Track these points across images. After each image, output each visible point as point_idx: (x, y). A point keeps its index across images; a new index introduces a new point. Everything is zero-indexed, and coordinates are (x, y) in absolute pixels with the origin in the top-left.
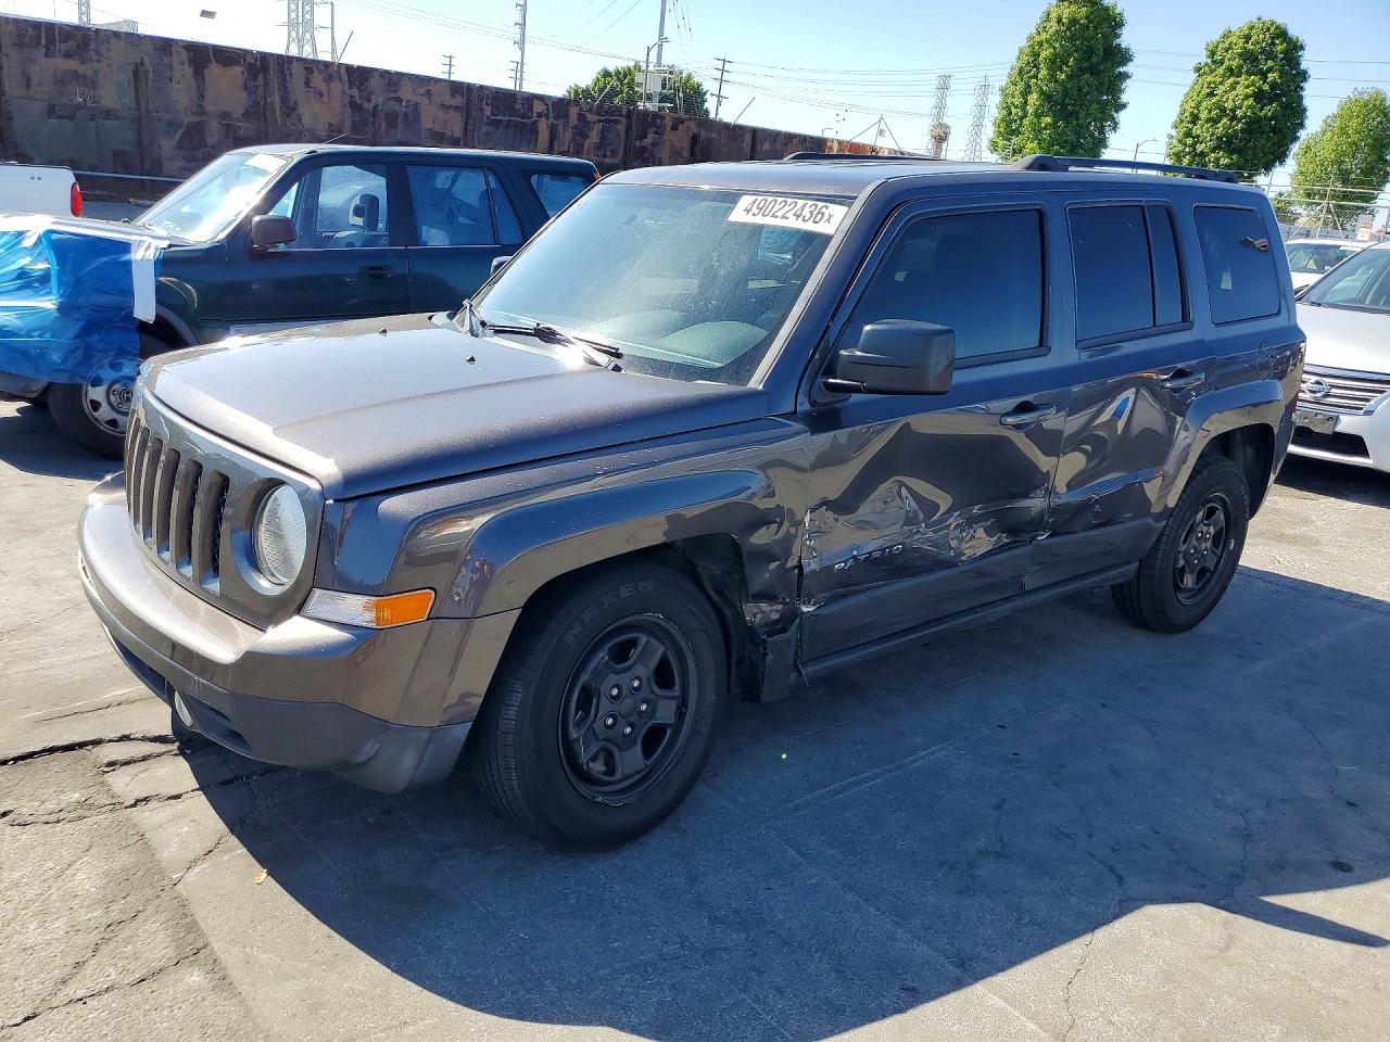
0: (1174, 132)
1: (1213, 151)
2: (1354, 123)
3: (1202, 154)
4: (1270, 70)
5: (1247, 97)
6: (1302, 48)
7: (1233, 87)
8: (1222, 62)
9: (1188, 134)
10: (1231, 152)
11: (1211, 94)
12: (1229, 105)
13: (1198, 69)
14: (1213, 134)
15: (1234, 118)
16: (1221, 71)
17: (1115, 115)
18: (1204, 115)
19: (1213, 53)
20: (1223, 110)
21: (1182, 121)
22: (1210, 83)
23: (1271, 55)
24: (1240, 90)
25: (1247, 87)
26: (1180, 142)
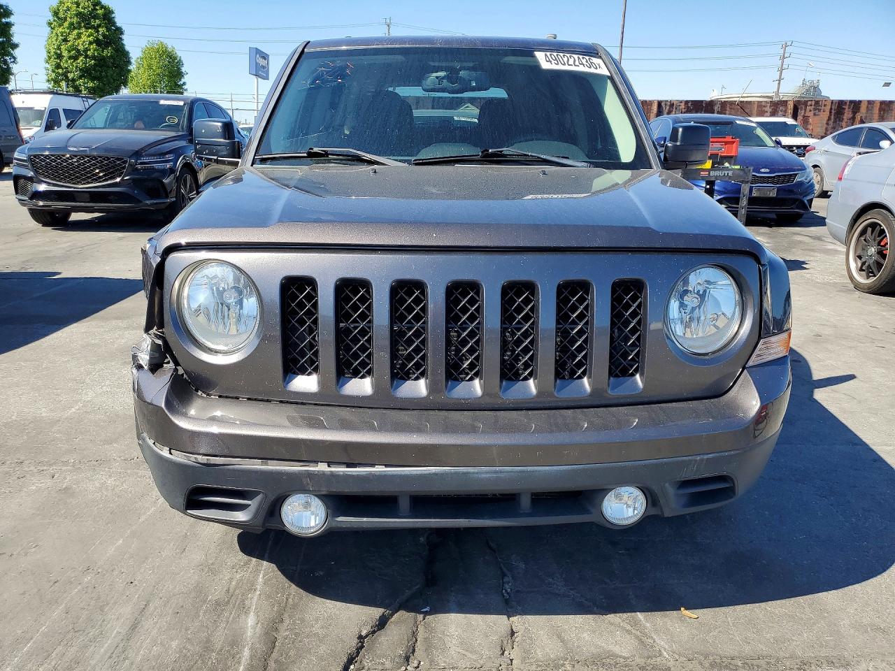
0: (47, 65)
1: (80, 77)
2: (154, 62)
3: (73, 80)
4: (99, 26)
5: (91, 43)
6: (113, 13)
7: (79, 36)
8: (65, 19)
9: (58, 66)
10: (93, 79)
11: (65, 40)
12: (81, 48)
13: (50, 24)
14: (77, 67)
15: (86, 57)
16: (66, 24)
17: (12, 52)
18: (65, 54)
19: (56, 13)
20: (78, 51)
21: (50, 58)
22: (62, 33)
23: (95, 17)
24: (84, 38)
25: (89, 36)
26: (53, 71)
